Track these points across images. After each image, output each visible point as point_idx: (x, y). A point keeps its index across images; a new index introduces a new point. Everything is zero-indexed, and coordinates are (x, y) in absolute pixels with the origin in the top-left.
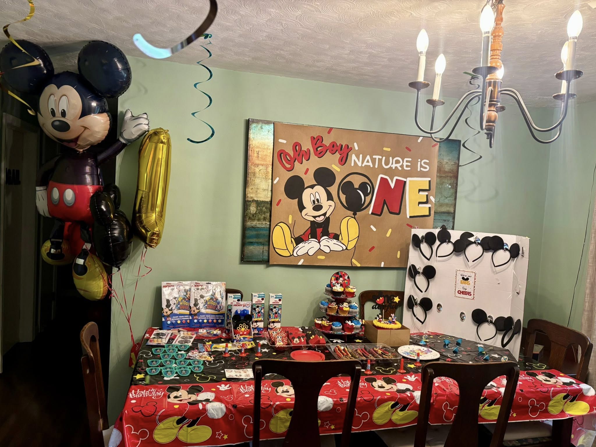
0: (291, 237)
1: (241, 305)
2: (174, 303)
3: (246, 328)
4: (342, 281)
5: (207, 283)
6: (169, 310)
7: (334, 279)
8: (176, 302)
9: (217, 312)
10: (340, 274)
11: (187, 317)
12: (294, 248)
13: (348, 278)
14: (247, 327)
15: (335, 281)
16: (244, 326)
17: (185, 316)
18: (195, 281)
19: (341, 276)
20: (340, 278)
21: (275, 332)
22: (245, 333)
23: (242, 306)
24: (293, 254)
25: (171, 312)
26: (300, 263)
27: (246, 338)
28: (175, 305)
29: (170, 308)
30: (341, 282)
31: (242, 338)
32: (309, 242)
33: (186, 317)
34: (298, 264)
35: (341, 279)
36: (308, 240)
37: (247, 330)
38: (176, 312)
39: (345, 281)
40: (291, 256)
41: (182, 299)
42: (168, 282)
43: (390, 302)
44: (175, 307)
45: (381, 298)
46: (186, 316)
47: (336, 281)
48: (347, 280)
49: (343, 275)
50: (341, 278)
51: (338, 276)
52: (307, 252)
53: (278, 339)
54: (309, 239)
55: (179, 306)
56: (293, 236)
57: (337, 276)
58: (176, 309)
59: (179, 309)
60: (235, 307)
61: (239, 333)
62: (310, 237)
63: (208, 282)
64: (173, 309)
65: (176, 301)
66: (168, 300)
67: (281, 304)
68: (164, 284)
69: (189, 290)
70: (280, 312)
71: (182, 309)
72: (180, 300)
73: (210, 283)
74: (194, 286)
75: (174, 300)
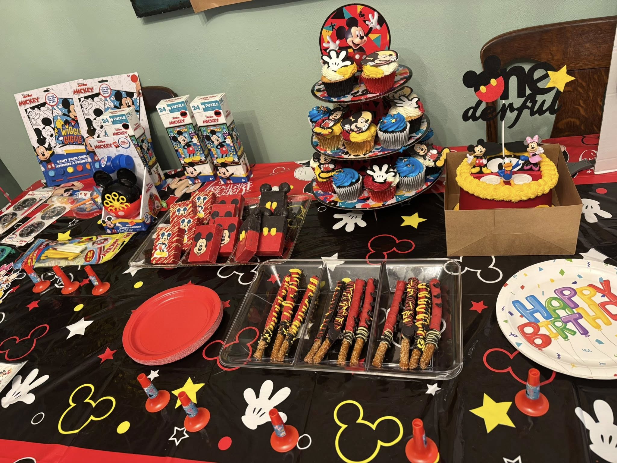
2: (50, 134)
4: (362, 38)
5: (100, 82)
6: (47, 149)
7: (331, 37)
8: (53, 132)
10: (347, 15)
11: (84, 159)
13: (381, 21)
15: (334, 42)
17: (80, 157)
18: (75, 82)
19: (353, 22)
20: (350, 27)
21: (182, 209)
25: (50, 152)
28: (54, 138)
29: (46, 145)
30: (357, 40)
33: (82, 159)
35: (356, 31)
38: (59, 150)
39: (372, 36)
41: (63, 123)
42: (26, 93)
44: (54, 141)
45: (493, 82)
46: (82, 157)
47: (338, 42)
48: (376, 31)
49: (361, 15)
50: (354, 29)
51: (342, 23)
53: (161, 241)
55: (61, 138)
57: (338, 23)
58: (58, 146)
59: (64, 144)
63: (100, 79)
64: (53, 145)
65: (54, 129)
66: (38, 132)
67: (226, 124)
68: (19, 97)
69: (71, 103)
70: (229, 141)
71: (70, 144)
72: (60, 126)
73: (107, 81)
74: (76, 92)
75: (47, 127)
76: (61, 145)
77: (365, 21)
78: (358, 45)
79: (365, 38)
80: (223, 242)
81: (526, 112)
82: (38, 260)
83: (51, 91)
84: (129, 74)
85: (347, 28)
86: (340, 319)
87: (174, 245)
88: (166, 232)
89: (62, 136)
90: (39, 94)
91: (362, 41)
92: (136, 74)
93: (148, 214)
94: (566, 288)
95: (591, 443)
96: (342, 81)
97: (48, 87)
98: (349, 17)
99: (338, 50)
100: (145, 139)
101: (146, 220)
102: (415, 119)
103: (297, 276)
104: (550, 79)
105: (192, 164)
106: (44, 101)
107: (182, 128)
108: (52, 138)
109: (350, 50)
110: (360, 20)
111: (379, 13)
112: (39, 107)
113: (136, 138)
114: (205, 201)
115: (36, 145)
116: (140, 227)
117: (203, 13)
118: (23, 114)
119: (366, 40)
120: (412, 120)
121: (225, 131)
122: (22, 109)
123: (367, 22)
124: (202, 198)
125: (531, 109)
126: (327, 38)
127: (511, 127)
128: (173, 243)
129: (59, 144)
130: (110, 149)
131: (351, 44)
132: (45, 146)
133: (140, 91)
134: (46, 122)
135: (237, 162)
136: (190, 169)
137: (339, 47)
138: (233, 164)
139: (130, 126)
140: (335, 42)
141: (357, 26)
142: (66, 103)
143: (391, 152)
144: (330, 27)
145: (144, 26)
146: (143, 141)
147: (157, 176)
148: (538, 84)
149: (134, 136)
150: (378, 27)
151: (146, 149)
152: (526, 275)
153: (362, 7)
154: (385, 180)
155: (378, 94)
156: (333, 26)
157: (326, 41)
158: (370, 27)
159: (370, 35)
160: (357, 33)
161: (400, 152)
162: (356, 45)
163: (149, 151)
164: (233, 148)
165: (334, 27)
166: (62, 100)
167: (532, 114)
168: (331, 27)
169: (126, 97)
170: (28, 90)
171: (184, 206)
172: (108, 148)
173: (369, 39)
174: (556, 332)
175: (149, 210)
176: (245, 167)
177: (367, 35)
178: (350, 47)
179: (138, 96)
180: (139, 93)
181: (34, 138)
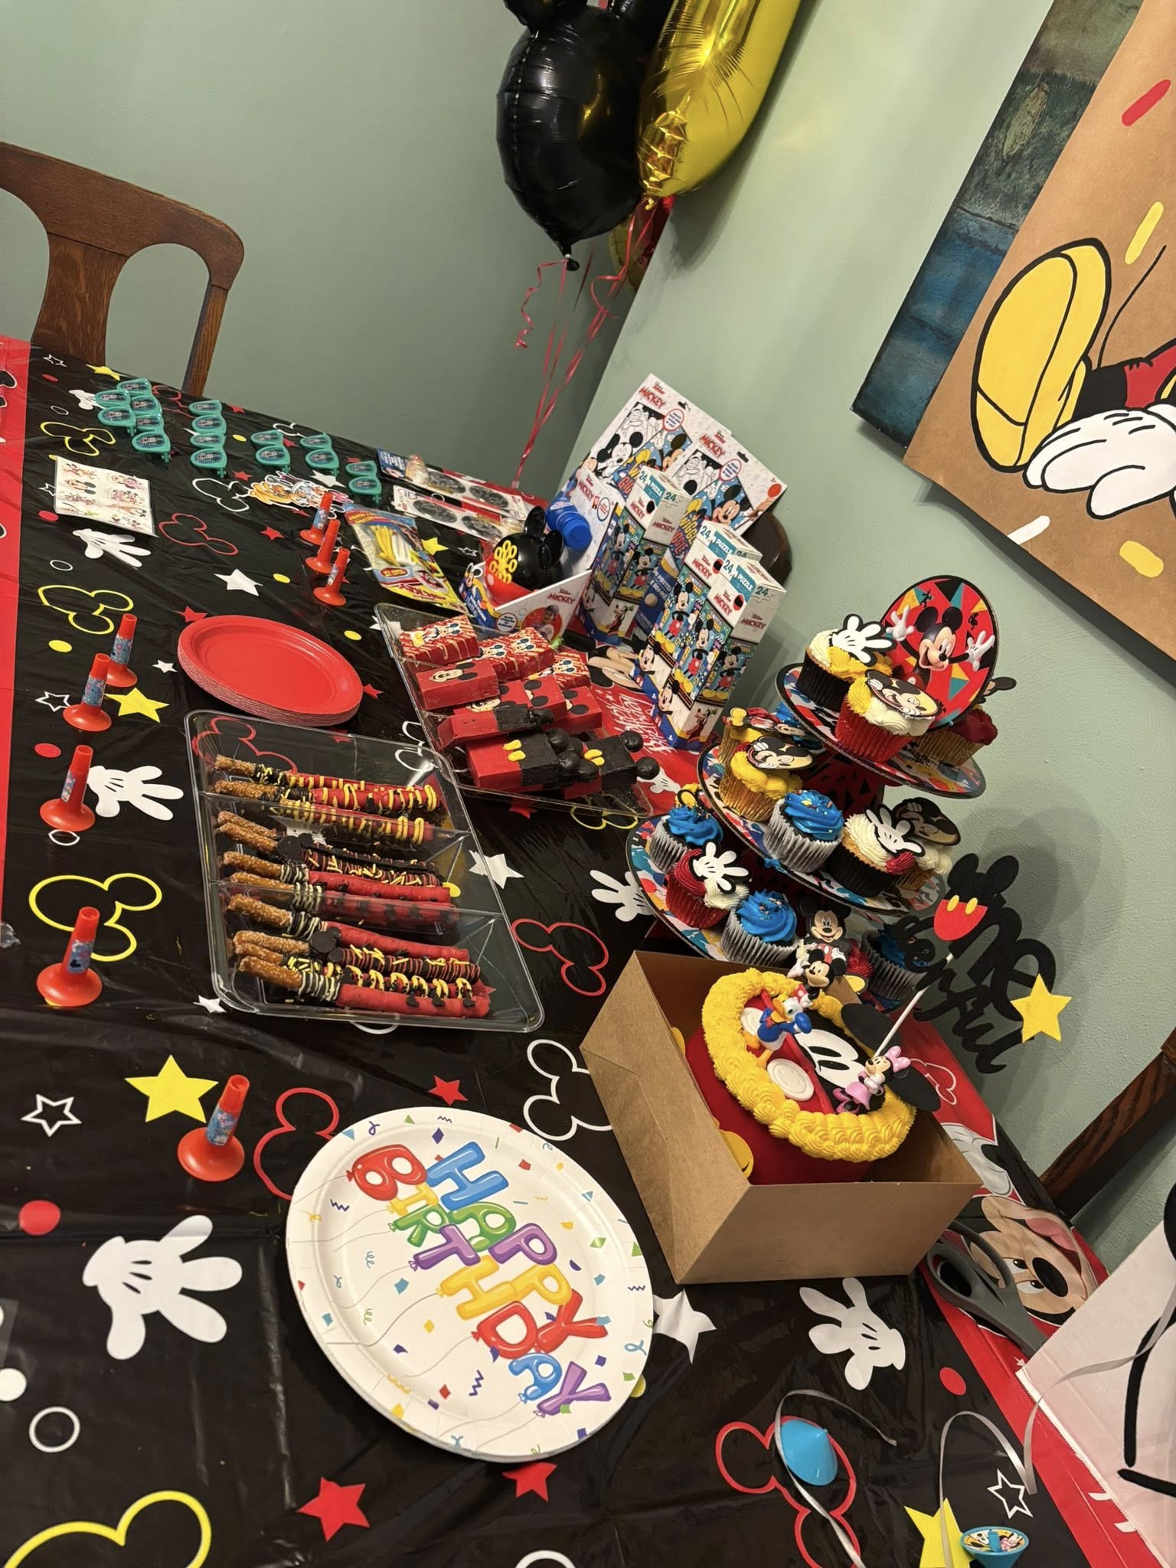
0: (1085, 358)
2: (621, 456)
4: (943, 657)
5: (739, 454)
6: (595, 471)
7: (911, 612)
8: (625, 458)
9: (673, 565)
10: (957, 601)
12: (1055, 430)
13: (989, 659)
18: (720, 427)
19: (953, 620)
20: (945, 623)
21: (529, 644)
24: (1026, 466)
26: (1020, 536)
28: (617, 467)
30: (934, 655)
32: (1148, 419)
34: (1011, 536)
35: (946, 637)
36: (1145, 410)
39: (957, 672)
40: (1014, 469)
41: (647, 459)
42: (662, 384)
43: (987, 982)
44: (613, 470)
45: (973, 904)
47: (911, 630)
48: (968, 668)
49: (973, 619)
50: (946, 631)
51: (942, 604)
52: (1092, 488)
54: (1158, 401)
55: (623, 475)
56: (1094, 356)
57: (937, 600)
58: (609, 480)
62: (1165, 395)
63: (744, 451)
64: (606, 473)
65: (631, 456)
66: (615, 440)
67: (732, 628)
68: (650, 382)
69: (683, 447)
70: (712, 658)
71: (621, 492)
72: (639, 459)
73: (746, 460)
74: (706, 440)
75: (629, 446)
76: (613, 483)
77: (969, 635)
78: (929, 664)
79: (947, 662)
80: (474, 706)
81: (954, 1015)
82: (366, 526)
83: (686, 412)
84: (776, 478)
85: (939, 620)
86: (335, 864)
87: (439, 645)
88: (461, 627)
89: (627, 473)
90: (671, 397)
91: (938, 662)
92: (784, 487)
93: (514, 619)
94: (548, 1243)
95: (127, 1241)
96: (821, 668)
97: (688, 402)
98: (957, 606)
99: (901, 642)
100: (657, 555)
101: (503, 622)
102: (857, 858)
103: (419, 799)
104: (1027, 994)
105: (658, 649)
106: (664, 414)
107: (698, 583)
108: (616, 464)
109: (912, 661)
110: (966, 625)
111: (996, 643)
112: (653, 414)
113: (645, 536)
114: (566, 672)
115: (594, 453)
116: (485, 619)
117: (930, 485)
118: (630, 405)
119: (945, 667)
120: (853, 854)
121: (722, 638)
122: (637, 397)
123: (970, 640)
124: (570, 666)
126: (905, 610)
128: (443, 642)
129: (613, 479)
130: (587, 501)
131: (922, 652)
132: (600, 464)
133: (760, 513)
134: (636, 439)
135: (689, 701)
136: (649, 653)
137: (906, 640)
138: (685, 699)
139: (654, 512)
140: (907, 625)
141: (953, 633)
142: (680, 441)
143: (756, 847)
144: (924, 595)
145: (855, 432)
146: (649, 552)
147: (613, 619)
148: (1011, 983)
149: (644, 530)
150: (976, 665)
151: (641, 566)
152: (560, 1166)
153: (986, 608)
154: (703, 878)
155: (836, 740)
156: (927, 597)
157: (899, 612)
158: (967, 652)
159: (956, 666)
160: (944, 644)
161: (763, 861)
162: (927, 661)
163: (642, 574)
164: (705, 674)
165: (928, 600)
166: (681, 432)
168: (924, 597)
169: (737, 503)
170: (667, 383)
171: (536, 643)
172: (586, 498)
173: (949, 669)
174: (410, 1211)
175: (524, 618)
176: (694, 723)
177: (952, 660)
178: (917, 655)
179: (750, 516)
180: (755, 514)
181: (602, 443)
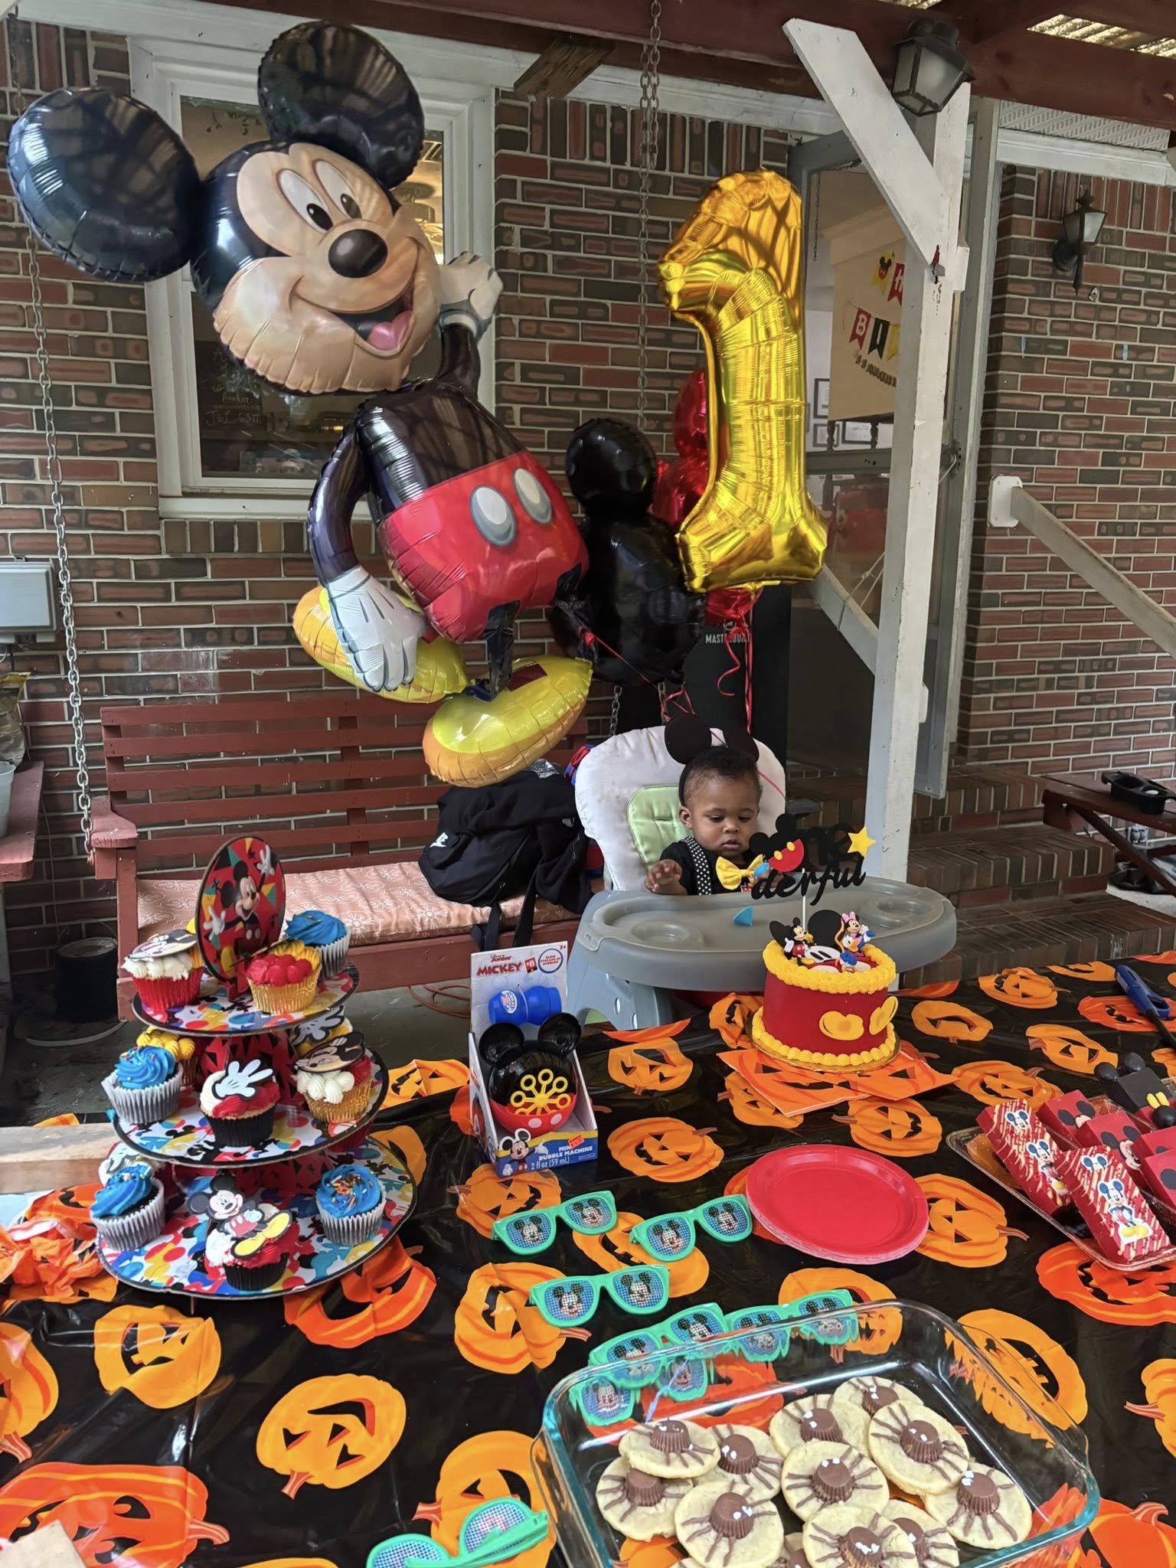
1: (518, 966)
3: (555, 1089)
14: (560, 1085)
16: (544, 1084)
22: (556, 1119)
23: (523, 968)
27: (565, 1143)
31: (541, 1149)
37: (563, 1101)
45: (791, 846)
53: (1111, 1203)
60: (484, 977)
61: (523, 1121)
88: (1107, 1179)
125: (835, 879)
127: (813, 903)
167: (836, 885)
